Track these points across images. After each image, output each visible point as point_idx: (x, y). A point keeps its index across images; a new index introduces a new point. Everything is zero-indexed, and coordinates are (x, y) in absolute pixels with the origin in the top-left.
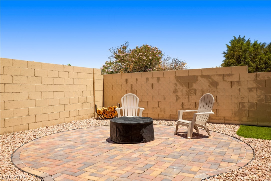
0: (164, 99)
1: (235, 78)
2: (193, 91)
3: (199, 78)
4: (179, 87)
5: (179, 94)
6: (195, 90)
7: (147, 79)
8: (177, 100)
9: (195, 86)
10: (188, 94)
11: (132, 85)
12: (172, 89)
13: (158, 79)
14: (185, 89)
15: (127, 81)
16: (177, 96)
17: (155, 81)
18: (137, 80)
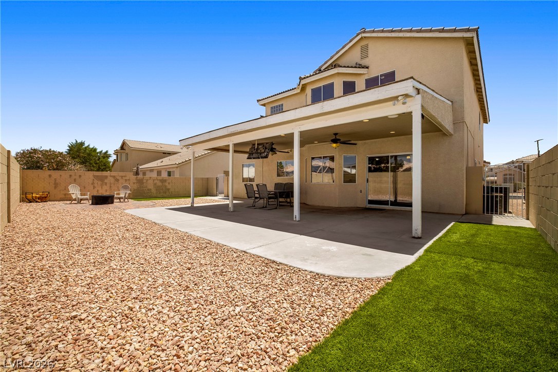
0: (85, 188)
1: (127, 178)
2: (105, 184)
3: (109, 177)
4: (96, 181)
5: (96, 185)
6: (106, 183)
7: (70, 176)
8: (94, 188)
9: (106, 181)
10: (102, 185)
11: (55, 179)
12: (91, 182)
13: (80, 176)
14: (99, 183)
15: (50, 176)
16: (94, 186)
17: (77, 177)
18: (61, 176)
